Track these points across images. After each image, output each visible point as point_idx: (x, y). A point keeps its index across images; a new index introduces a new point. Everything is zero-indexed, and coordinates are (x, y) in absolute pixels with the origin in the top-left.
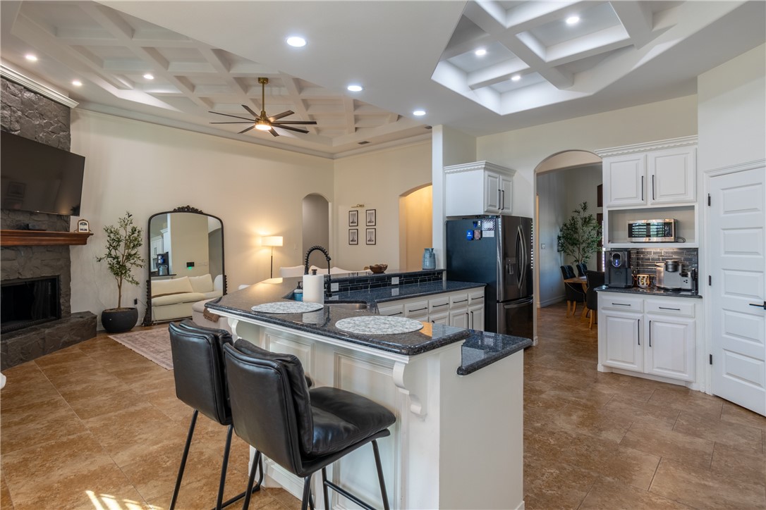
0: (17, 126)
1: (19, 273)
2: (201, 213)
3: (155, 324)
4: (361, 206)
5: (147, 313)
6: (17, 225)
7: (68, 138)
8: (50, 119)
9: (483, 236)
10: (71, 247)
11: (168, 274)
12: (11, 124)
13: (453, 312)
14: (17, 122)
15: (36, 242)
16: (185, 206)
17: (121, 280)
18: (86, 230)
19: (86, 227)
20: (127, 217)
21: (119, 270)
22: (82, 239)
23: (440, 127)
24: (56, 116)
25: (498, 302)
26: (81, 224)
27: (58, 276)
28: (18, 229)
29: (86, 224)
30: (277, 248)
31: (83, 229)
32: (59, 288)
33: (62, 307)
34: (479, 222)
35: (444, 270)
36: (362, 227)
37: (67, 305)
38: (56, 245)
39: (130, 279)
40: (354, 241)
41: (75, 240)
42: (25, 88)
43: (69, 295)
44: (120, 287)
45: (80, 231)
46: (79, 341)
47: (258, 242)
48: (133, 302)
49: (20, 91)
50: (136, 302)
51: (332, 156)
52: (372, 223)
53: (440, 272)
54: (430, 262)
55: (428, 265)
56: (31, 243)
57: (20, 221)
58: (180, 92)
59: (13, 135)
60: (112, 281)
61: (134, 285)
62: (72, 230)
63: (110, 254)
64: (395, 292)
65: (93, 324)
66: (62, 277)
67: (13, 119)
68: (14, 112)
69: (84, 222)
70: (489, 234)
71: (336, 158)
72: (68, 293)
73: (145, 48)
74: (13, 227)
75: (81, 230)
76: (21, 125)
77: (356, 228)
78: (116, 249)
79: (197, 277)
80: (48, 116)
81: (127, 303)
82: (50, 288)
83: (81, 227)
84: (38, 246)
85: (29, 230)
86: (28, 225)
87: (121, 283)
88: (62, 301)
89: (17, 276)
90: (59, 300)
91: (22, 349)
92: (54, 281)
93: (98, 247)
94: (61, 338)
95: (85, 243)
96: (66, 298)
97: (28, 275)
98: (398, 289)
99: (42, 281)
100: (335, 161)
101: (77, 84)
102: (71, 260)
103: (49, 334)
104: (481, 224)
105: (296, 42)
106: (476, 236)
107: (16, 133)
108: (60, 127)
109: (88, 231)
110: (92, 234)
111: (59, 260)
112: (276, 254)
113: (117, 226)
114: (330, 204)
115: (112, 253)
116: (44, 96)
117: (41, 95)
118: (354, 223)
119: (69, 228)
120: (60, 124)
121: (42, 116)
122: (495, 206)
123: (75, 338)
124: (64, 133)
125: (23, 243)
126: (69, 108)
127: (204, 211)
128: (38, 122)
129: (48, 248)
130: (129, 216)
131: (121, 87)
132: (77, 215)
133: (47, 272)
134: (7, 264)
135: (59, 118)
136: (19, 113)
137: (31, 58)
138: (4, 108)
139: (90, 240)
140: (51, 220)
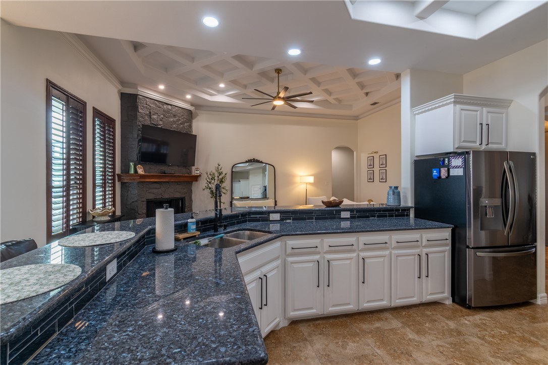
0: (161, 123)
2: (261, 162)
4: (375, 152)
6: (160, 172)
7: (190, 126)
8: (179, 117)
9: (451, 174)
10: (192, 183)
11: (266, 198)
12: (157, 122)
13: (394, 252)
14: (161, 120)
16: (252, 159)
19: (198, 172)
20: (218, 166)
22: (196, 178)
23: (408, 71)
24: (183, 116)
25: (468, 247)
26: (196, 170)
27: (184, 197)
29: (198, 170)
30: (311, 184)
32: (185, 203)
34: (447, 159)
35: (412, 207)
36: (377, 169)
38: (187, 182)
40: (371, 179)
41: (194, 179)
42: (165, 103)
45: (196, 174)
47: (298, 180)
49: (163, 105)
51: (356, 118)
52: (384, 165)
53: (408, 209)
54: (394, 199)
55: (390, 202)
57: (162, 169)
58: (239, 91)
59: (159, 128)
62: (193, 173)
64: (345, 224)
66: (186, 198)
67: (158, 119)
68: (159, 116)
70: (458, 172)
71: (360, 119)
76: (163, 122)
77: (372, 169)
82: (180, 203)
83: (196, 172)
85: (166, 174)
86: (165, 171)
88: (186, 210)
89: (160, 197)
92: (183, 199)
93: (203, 183)
95: (197, 181)
96: (189, 209)
97: (167, 196)
98: (349, 222)
100: (358, 121)
101: (189, 97)
102: (193, 189)
104: (449, 161)
105: (211, 22)
106: (442, 174)
107: (160, 126)
109: (199, 174)
110: (201, 176)
111: (184, 189)
112: (310, 188)
113: (214, 171)
114: (355, 153)
116: (176, 106)
117: (174, 106)
118: (371, 165)
119: (191, 173)
120: (185, 120)
121: (175, 116)
122: (475, 142)
124: (188, 124)
126: (191, 111)
127: (264, 161)
128: (172, 120)
129: (178, 183)
130: (219, 165)
131: (211, 95)
132: (194, 166)
133: (177, 195)
134: (155, 191)
135: (185, 116)
136: (162, 116)
137: (162, 87)
138: (154, 115)
139: (199, 179)
140: (180, 169)
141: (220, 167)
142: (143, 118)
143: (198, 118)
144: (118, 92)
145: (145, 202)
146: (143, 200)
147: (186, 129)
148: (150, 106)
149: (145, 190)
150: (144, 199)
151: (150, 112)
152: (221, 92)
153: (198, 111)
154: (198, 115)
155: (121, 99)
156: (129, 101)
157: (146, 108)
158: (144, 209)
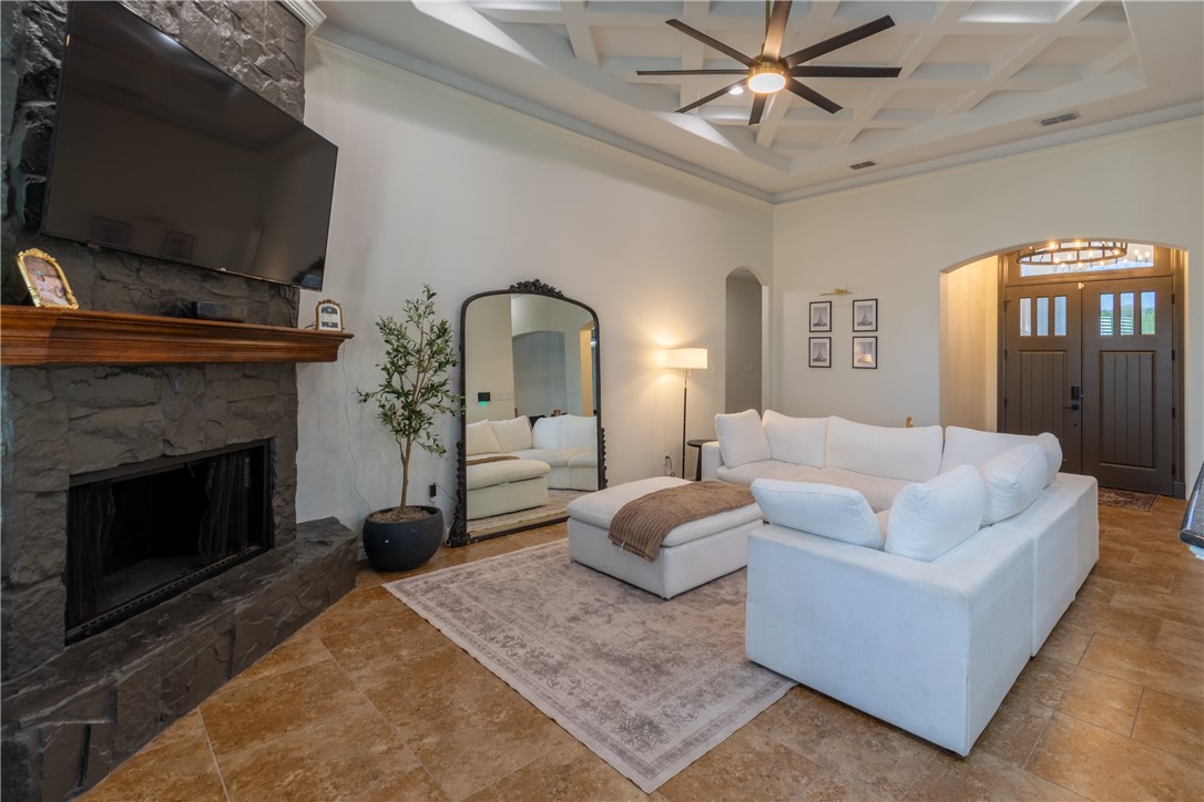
0: (170, 23)
1: (167, 442)
2: (559, 296)
3: (473, 541)
4: (839, 292)
5: (456, 517)
6: (163, 305)
7: (299, 93)
8: (258, 35)
10: (298, 365)
12: (152, 9)
15: (216, 355)
16: (532, 280)
17: (409, 445)
18: (335, 325)
19: (336, 318)
20: (423, 297)
21: (406, 421)
22: (325, 347)
26: (324, 310)
27: (269, 440)
28: (165, 314)
29: (334, 311)
31: (330, 322)
32: (271, 472)
33: (277, 520)
36: (842, 334)
37: (288, 510)
38: (267, 362)
39: (430, 443)
40: (821, 361)
41: (311, 350)
43: (291, 486)
44: (405, 461)
45: (321, 328)
46: (319, 611)
48: (427, 490)
50: (433, 491)
51: (772, 197)
52: (868, 327)
56: (202, 356)
57: (170, 292)
60: (387, 446)
61: (436, 455)
62: (305, 321)
63: (389, 384)
65: (350, 557)
66: (278, 441)
69: (328, 307)
71: (780, 203)
72: (290, 482)
74: (151, 310)
75: (325, 324)
76: (182, 22)
77: (828, 334)
78: (401, 373)
79: (504, 422)
80: (253, 27)
81: (418, 497)
82: (247, 471)
83: (324, 317)
84: (220, 364)
85: (196, 317)
86: (194, 304)
87: (408, 451)
88: (276, 502)
89: (159, 449)
90: (270, 501)
91: (166, 683)
92: (259, 453)
93: (357, 366)
94: (276, 615)
95: (333, 358)
96: (287, 495)
97: (190, 444)
99: (228, 455)
100: (777, 207)
102: (299, 399)
103: (246, 614)
108: (282, 64)
109: (339, 329)
110: (350, 336)
111: (271, 399)
113: (400, 319)
115: (394, 383)
119: (297, 319)
123: (309, 604)
124: (292, 83)
125: (178, 356)
126: (304, 24)
127: (566, 294)
128: (228, 34)
130: (430, 296)
132: (318, 287)
134: (127, 418)
139: (344, 349)
141: (430, 304)
145: (64, 499)
146: (45, 484)
149: (63, 416)
150: (58, 481)
158: (55, 544)
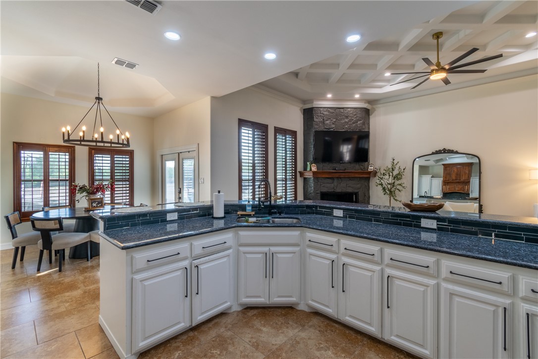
0: (333, 126)
1: (335, 189)
7: (364, 124)
8: (352, 117)
10: (370, 178)
12: (330, 126)
14: (333, 124)
19: (372, 168)
20: (392, 160)
22: (369, 174)
24: (355, 115)
27: (358, 192)
32: (358, 199)
42: (337, 108)
49: (335, 110)
67: (331, 123)
68: (332, 120)
73: (348, 69)
75: (370, 169)
76: (336, 125)
80: (350, 116)
82: (354, 198)
89: (333, 190)
92: (356, 194)
97: (339, 190)
101: (357, 96)
107: (332, 130)
120: (358, 118)
121: (347, 117)
126: (364, 108)
128: (345, 121)
129: (350, 178)
130: (394, 160)
131: (381, 87)
132: (368, 161)
133: (350, 190)
134: (328, 185)
135: (358, 115)
136: (334, 120)
137: (329, 96)
138: (327, 120)
140: (352, 165)
141: (395, 162)
142: (318, 125)
143: (376, 113)
144: (300, 110)
145: (319, 194)
147: (359, 127)
148: (324, 114)
149: (319, 184)
150: (319, 192)
151: (324, 120)
152: (388, 81)
153: (374, 106)
154: (375, 110)
155: (304, 114)
156: (309, 114)
157: (320, 116)
